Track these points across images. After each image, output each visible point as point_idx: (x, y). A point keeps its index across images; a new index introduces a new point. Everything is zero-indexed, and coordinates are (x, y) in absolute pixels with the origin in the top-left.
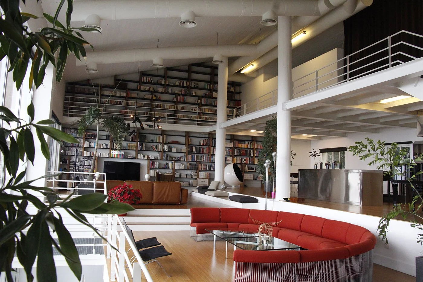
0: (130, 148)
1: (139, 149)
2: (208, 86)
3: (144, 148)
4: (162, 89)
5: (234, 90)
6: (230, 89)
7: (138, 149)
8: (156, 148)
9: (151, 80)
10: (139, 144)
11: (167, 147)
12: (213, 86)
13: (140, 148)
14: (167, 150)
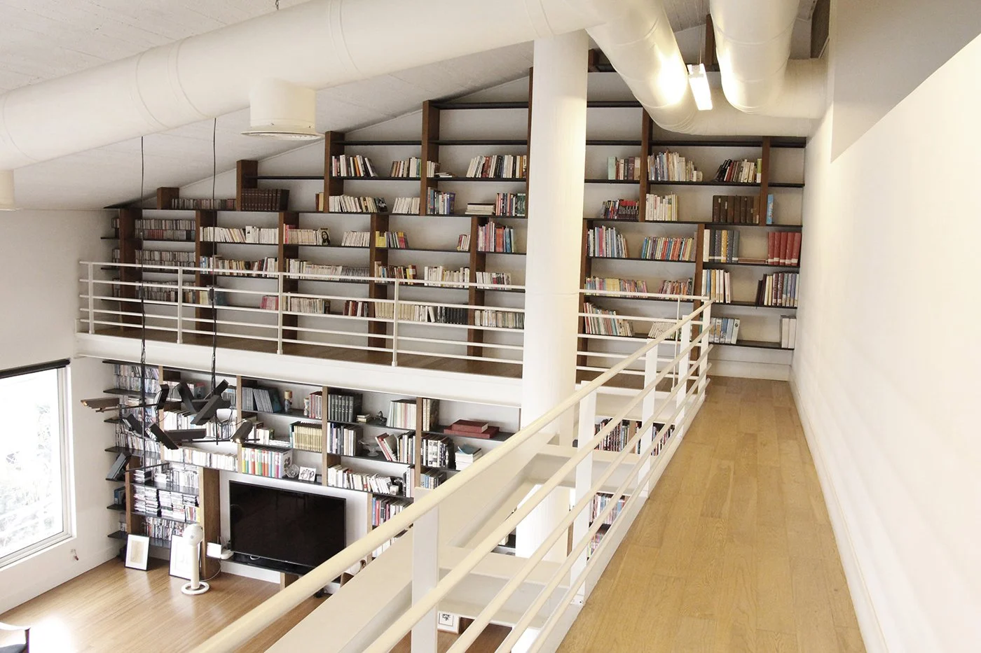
0: (302, 445)
1: (331, 450)
2: (622, 166)
3: (349, 449)
4: (409, 200)
5: (759, 176)
6: (740, 170)
7: (329, 451)
8: (395, 452)
9: (364, 164)
10: (331, 432)
11: (435, 448)
12: (644, 164)
13: (334, 447)
14: (435, 460)
